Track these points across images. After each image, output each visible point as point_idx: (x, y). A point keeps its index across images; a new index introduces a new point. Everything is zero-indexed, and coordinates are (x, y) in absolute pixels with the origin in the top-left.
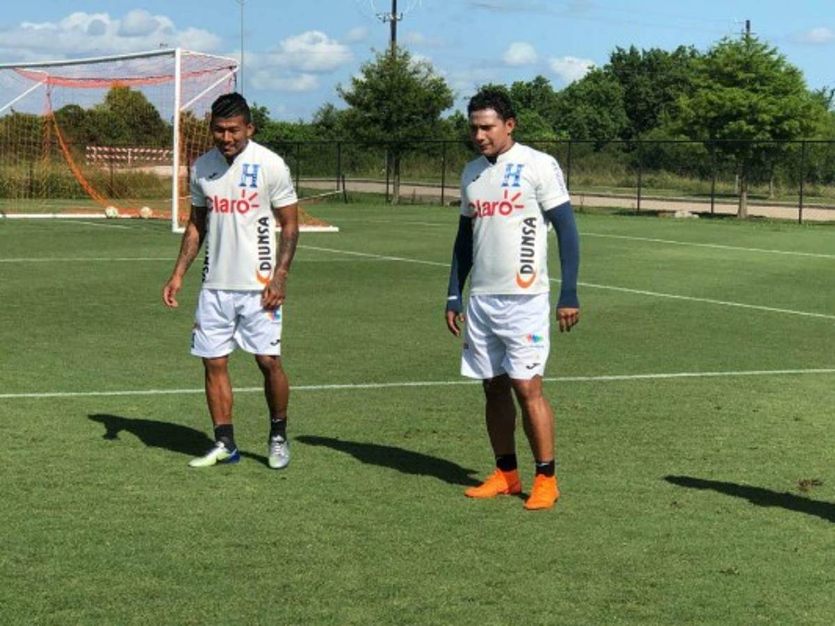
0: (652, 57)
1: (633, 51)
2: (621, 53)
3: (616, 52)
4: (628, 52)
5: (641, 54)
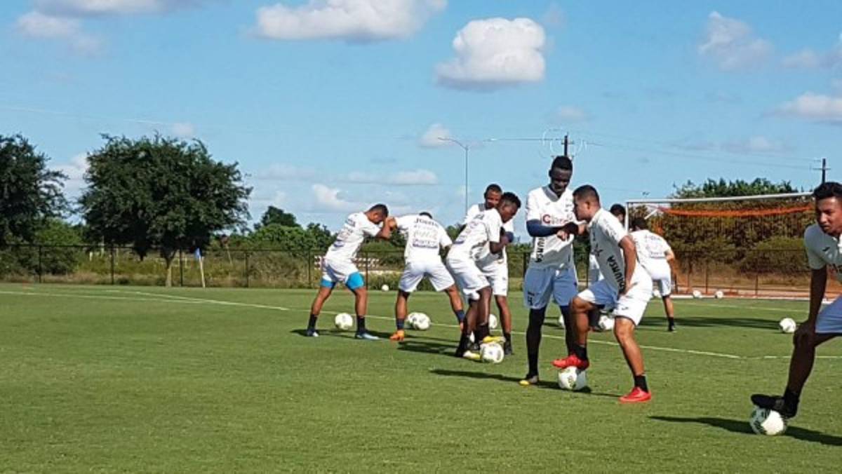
0: (736, 186)
1: (722, 183)
2: (712, 184)
3: (708, 183)
4: (718, 183)
5: (728, 184)
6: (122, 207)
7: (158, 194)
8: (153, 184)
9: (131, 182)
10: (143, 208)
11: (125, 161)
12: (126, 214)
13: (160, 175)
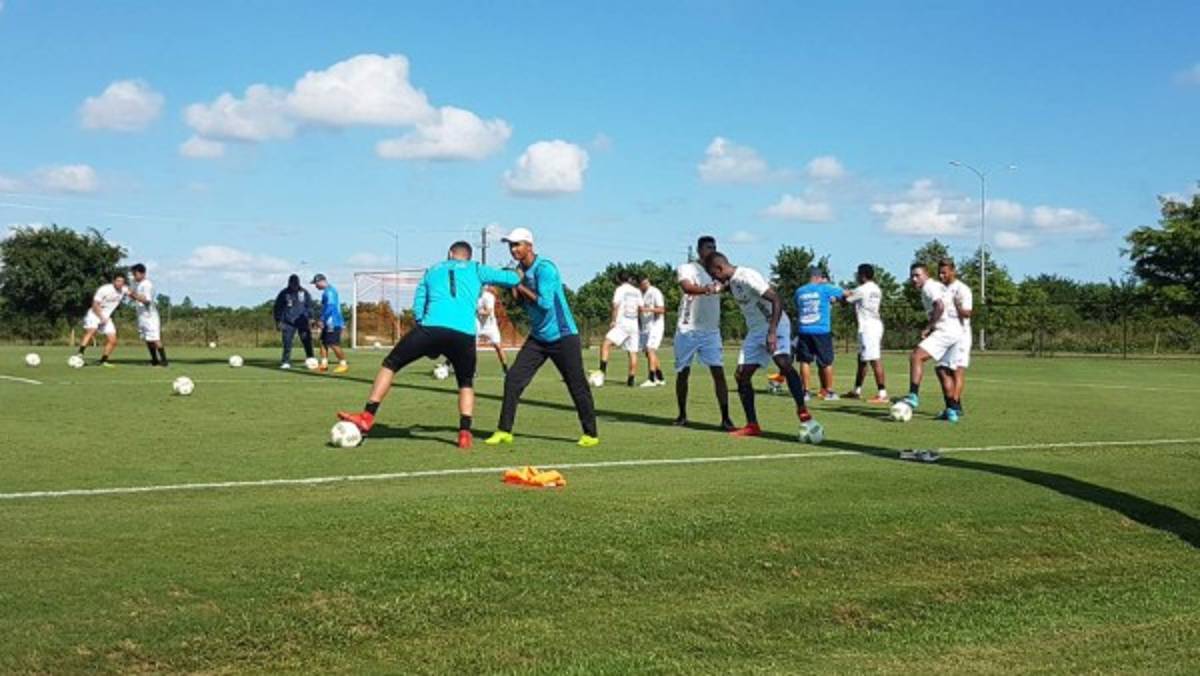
4: (617, 266)
6: (26, 283)
7: (56, 272)
8: (50, 265)
9: (34, 262)
10: (43, 283)
11: (32, 246)
12: (27, 289)
13: (56, 258)
